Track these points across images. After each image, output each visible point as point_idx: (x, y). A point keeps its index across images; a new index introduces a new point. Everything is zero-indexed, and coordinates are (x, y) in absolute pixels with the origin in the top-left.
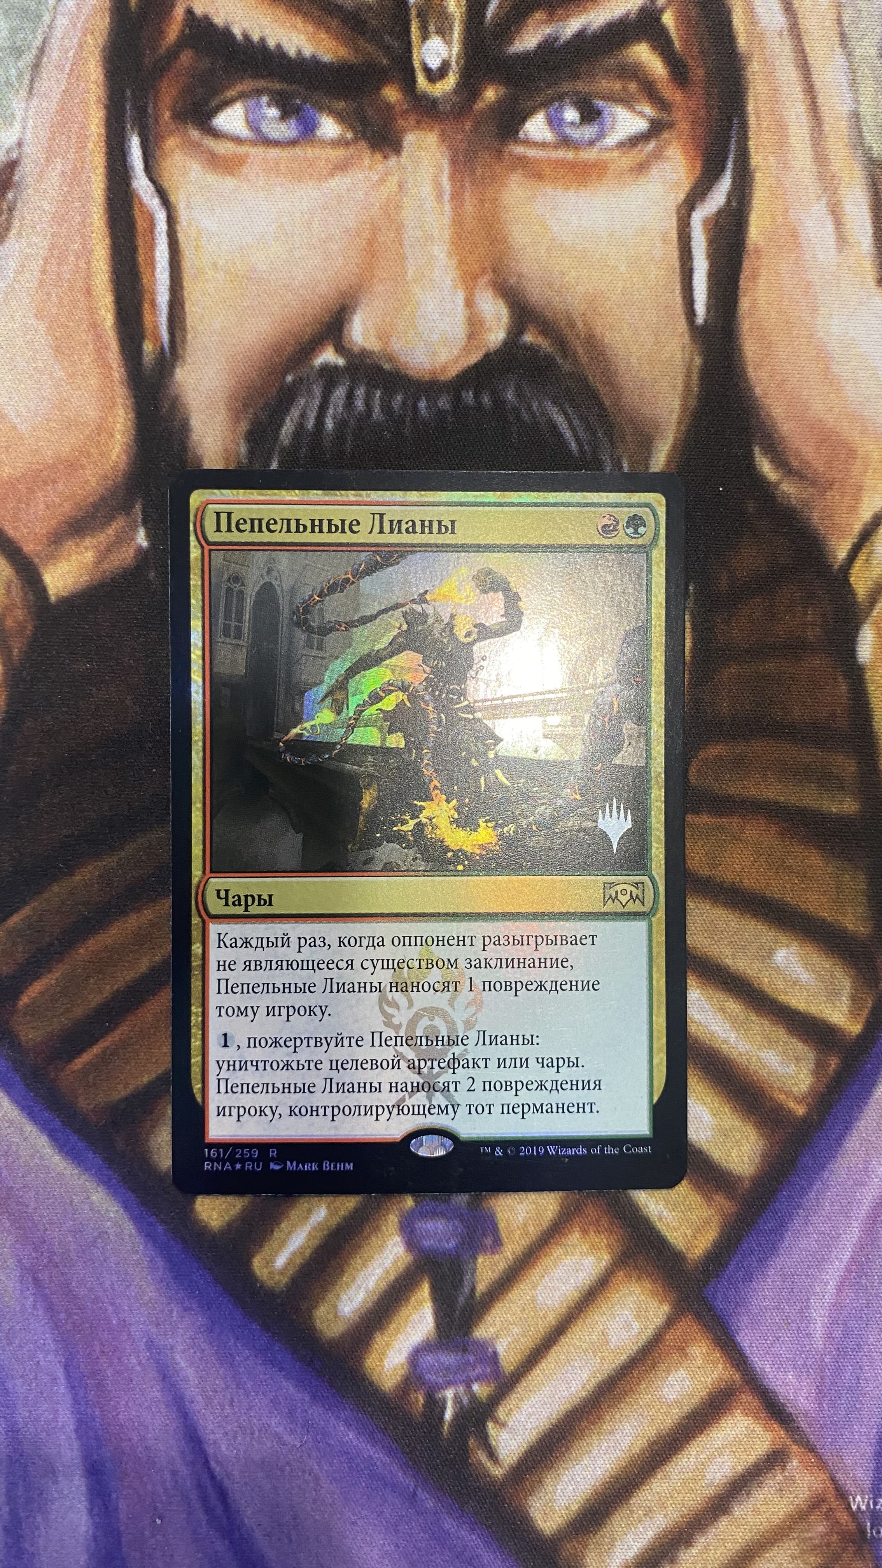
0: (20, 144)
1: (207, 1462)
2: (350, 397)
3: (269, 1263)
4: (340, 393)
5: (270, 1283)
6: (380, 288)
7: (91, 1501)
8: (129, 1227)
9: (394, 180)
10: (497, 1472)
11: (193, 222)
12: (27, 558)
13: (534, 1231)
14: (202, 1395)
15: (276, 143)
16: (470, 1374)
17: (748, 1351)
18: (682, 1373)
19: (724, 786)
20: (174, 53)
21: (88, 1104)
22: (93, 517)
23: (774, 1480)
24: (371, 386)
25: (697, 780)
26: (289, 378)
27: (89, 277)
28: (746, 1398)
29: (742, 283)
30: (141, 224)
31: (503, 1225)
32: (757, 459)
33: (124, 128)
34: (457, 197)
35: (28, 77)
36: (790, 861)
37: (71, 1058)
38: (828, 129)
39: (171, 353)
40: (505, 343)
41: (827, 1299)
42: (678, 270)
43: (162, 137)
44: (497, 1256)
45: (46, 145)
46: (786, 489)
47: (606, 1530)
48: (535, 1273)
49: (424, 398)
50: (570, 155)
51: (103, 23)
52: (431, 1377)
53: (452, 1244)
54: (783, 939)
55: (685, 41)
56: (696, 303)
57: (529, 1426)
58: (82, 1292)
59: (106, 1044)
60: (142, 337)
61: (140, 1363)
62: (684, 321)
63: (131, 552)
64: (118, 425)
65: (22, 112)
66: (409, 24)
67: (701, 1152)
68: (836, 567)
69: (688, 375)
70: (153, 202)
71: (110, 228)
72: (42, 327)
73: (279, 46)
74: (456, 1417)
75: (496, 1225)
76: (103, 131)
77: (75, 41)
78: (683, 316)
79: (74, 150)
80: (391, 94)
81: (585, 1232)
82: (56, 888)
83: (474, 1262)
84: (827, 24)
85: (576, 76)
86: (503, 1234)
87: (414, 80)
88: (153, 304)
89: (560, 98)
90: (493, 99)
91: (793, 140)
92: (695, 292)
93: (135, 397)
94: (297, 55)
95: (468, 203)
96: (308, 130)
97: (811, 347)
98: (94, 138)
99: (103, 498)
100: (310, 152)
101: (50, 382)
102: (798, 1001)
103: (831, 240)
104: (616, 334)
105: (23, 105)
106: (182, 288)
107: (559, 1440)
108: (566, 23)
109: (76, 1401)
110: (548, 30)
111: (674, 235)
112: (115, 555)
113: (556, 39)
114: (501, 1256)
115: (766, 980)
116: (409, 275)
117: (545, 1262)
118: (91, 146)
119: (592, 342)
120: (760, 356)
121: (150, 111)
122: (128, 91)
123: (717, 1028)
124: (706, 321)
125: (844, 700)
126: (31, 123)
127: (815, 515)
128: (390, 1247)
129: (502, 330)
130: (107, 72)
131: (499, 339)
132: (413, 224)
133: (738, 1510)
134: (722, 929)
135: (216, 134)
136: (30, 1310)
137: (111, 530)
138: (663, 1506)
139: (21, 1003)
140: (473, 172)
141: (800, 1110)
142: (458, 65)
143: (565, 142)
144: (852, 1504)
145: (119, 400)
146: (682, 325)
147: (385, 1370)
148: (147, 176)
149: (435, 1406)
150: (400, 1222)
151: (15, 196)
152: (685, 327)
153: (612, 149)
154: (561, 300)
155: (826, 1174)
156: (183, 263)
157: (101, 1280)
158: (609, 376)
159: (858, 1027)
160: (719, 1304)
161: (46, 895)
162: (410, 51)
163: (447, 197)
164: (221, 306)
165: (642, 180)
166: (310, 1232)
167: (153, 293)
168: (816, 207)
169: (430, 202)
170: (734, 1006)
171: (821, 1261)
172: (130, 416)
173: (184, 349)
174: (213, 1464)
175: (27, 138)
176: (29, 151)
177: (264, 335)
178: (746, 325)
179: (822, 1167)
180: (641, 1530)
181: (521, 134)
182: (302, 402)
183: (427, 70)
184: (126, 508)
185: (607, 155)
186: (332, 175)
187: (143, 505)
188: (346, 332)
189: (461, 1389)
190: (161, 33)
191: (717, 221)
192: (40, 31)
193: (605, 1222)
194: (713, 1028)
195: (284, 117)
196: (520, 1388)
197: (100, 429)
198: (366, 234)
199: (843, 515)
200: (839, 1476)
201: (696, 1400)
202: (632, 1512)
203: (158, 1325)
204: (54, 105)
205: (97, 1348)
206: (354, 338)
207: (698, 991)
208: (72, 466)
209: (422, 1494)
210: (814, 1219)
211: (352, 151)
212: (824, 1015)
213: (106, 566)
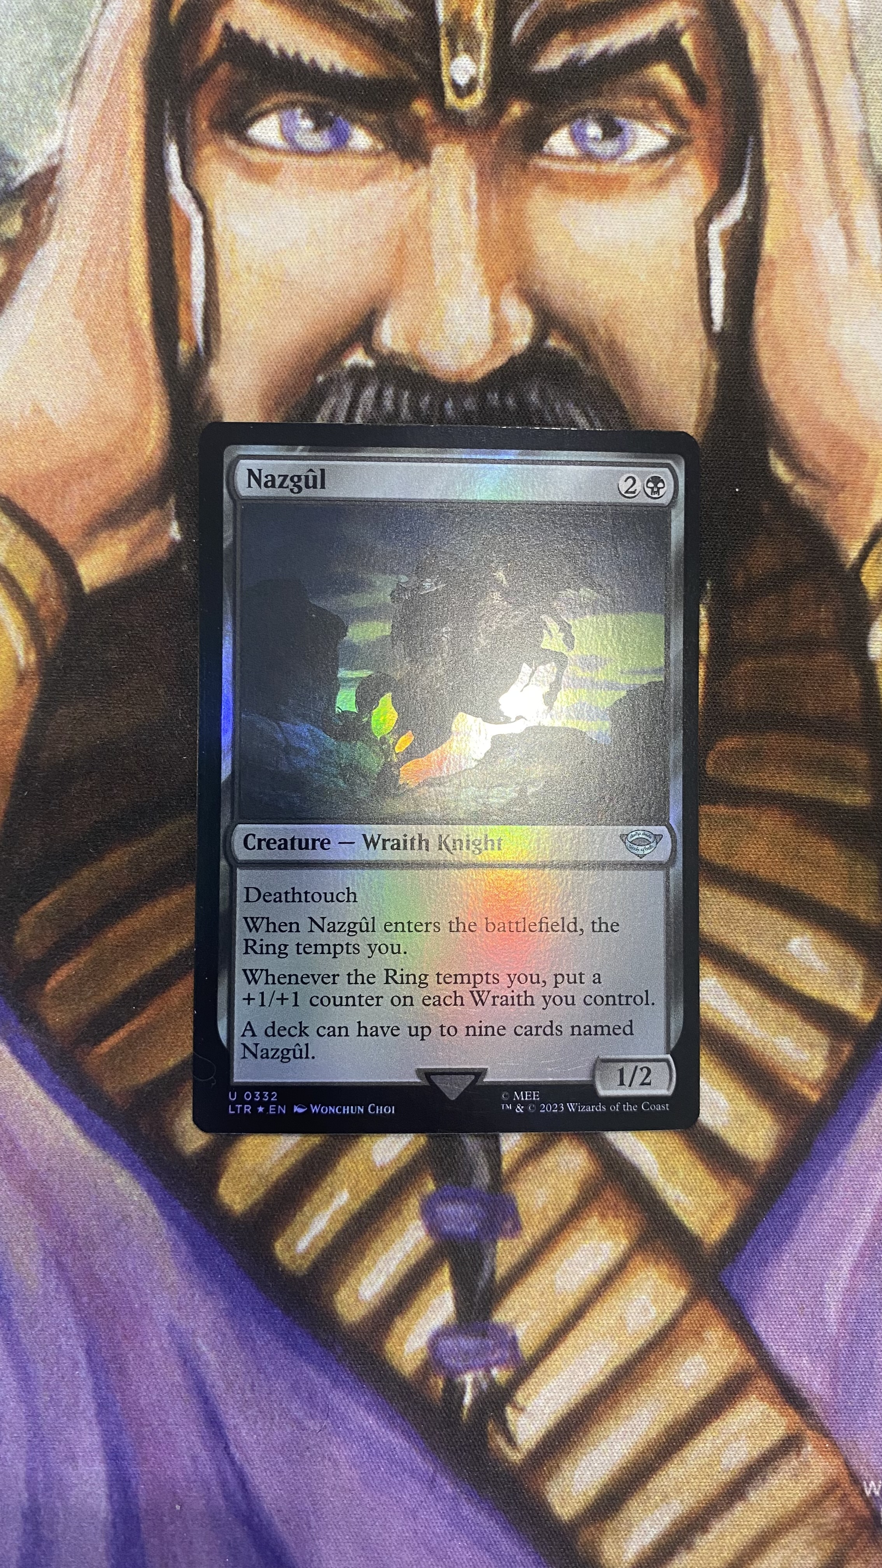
0: (61, 151)
1: (227, 1448)
2: (379, 396)
3: (291, 1246)
4: (369, 393)
5: (293, 1267)
6: (409, 293)
7: (110, 1487)
8: (153, 1211)
9: (422, 191)
10: (515, 1457)
11: (228, 228)
12: (62, 550)
13: (553, 1215)
14: (223, 1380)
15: (310, 153)
16: (489, 1359)
17: (763, 1336)
18: (698, 1358)
19: (740, 778)
20: (211, 66)
21: (114, 1088)
22: (127, 510)
23: (789, 1465)
24: (400, 387)
25: (713, 771)
26: (320, 378)
27: (126, 278)
28: (762, 1383)
29: (757, 293)
30: (177, 228)
31: (522, 1209)
32: (772, 462)
33: (162, 137)
34: (483, 207)
35: (71, 86)
36: (804, 851)
37: (98, 1041)
38: (839, 148)
39: (205, 352)
40: (530, 348)
41: (842, 1285)
42: (696, 280)
43: (199, 146)
44: (517, 1241)
45: (87, 152)
46: (799, 490)
47: (623, 1515)
48: (554, 1258)
49: (450, 399)
50: (593, 169)
51: (143, 37)
52: (451, 1362)
53: (472, 1229)
54: (798, 927)
55: (703, 63)
56: (713, 311)
57: (547, 1411)
58: (106, 1275)
59: (133, 1027)
60: (178, 337)
61: (162, 1348)
62: (702, 328)
63: (165, 545)
64: (153, 421)
65: (64, 119)
66: (438, 42)
67: (717, 1138)
68: (847, 566)
69: (706, 381)
70: (189, 208)
71: (148, 231)
72: (80, 326)
73: (313, 61)
74: (475, 1401)
75: (516, 1209)
76: (142, 139)
77: (116, 53)
78: (701, 324)
79: (114, 157)
80: (421, 108)
81: (603, 1216)
82: (85, 873)
83: (494, 1247)
84: (838, 49)
85: (598, 94)
86: (523, 1218)
87: (442, 95)
88: (189, 305)
89: (583, 114)
90: (519, 114)
91: (806, 158)
92: (712, 301)
93: (169, 395)
94: (330, 69)
95: (494, 211)
96: (341, 141)
97: (824, 355)
98: (133, 145)
99: (137, 493)
100: (341, 162)
101: (87, 379)
102: (812, 989)
103: (843, 254)
104: (636, 340)
105: (65, 113)
106: (216, 290)
107: (577, 1425)
108: (589, 44)
109: (97, 1387)
110: (572, 50)
111: (692, 246)
112: (148, 547)
113: (579, 59)
114: (521, 1240)
115: (781, 967)
116: (437, 281)
117: (563, 1247)
118: (130, 153)
119: (612, 347)
120: (775, 363)
121: (188, 121)
122: (166, 100)
123: (733, 1015)
124: (723, 329)
125: (857, 695)
126: (72, 130)
127: (828, 516)
128: (411, 1231)
129: (526, 335)
130: (147, 83)
131: (524, 343)
132: (441, 233)
133: (753, 1496)
134: (738, 917)
135: (251, 144)
136: (52, 1294)
137: (144, 524)
138: (679, 1491)
139: (49, 987)
140: (499, 183)
141: (814, 1096)
142: (485, 82)
143: (588, 156)
144: (866, 1489)
145: (155, 398)
146: (700, 332)
147: (405, 1354)
148: (184, 183)
149: (454, 1391)
150: (421, 1207)
151: (56, 200)
152: (703, 334)
153: (632, 164)
154: (584, 306)
155: (839, 1159)
156: (218, 265)
157: (124, 1263)
158: (629, 381)
159: (871, 1014)
160: (735, 1288)
161: (76, 880)
162: (438, 68)
163: (474, 207)
164: (254, 308)
165: (662, 194)
166: (332, 1216)
167: (189, 294)
168: (828, 222)
169: (458, 211)
170: (750, 993)
171: (834, 1246)
172: (164, 413)
173: (218, 349)
174: (233, 1450)
175: (69, 144)
176: (70, 157)
177: (296, 337)
178: (761, 334)
179: (836, 1153)
180: (658, 1515)
181: (546, 148)
182: (333, 401)
183: (455, 86)
184: (159, 501)
185: (627, 170)
186: (363, 184)
187: (176, 499)
188: (375, 334)
189: (481, 1373)
190: (198, 47)
191: (733, 234)
192: (82, 43)
193: (623, 1205)
194: (729, 1014)
195: (318, 128)
196: (538, 1373)
197: (135, 425)
198: (396, 242)
199: (855, 516)
200: (854, 1462)
201: (711, 1385)
202: (649, 1498)
203: (179, 1309)
204: (95, 114)
205: (119, 1331)
206: (383, 340)
207: (715, 979)
208: (107, 460)
209: (441, 1480)
210: (828, 1204)
211: (382, 162)
212: (837, 1002)
213: (139, 557)
